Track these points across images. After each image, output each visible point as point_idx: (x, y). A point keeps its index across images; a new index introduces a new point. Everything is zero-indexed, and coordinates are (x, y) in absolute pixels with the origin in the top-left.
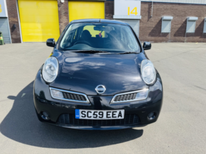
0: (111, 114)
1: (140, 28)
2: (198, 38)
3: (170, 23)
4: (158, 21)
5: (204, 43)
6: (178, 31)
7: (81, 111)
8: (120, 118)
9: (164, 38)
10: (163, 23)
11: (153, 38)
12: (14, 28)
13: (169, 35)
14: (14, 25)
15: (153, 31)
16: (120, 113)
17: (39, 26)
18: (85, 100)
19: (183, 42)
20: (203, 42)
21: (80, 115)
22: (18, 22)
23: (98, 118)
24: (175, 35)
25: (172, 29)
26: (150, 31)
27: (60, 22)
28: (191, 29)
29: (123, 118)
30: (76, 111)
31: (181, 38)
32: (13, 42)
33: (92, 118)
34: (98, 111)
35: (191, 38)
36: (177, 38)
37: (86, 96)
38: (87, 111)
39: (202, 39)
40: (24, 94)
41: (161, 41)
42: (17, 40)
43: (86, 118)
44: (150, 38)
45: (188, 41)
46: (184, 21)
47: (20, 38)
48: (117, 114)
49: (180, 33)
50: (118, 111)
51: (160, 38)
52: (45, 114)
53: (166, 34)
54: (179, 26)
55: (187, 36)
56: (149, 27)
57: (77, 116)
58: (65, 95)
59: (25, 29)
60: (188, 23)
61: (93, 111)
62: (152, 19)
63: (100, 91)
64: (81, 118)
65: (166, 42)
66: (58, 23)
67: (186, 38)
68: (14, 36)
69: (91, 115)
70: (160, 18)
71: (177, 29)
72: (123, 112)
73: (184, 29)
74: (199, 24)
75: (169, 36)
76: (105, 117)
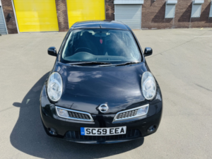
0: (114, 131)
1: (142, 13)
2: (203, 23)
3: (174, 7)
4: (161, 6)
5: (209, 29)
6: (182, 16)
7: (85, 128)
8: (122, 133)
9: (168, 24)
10: (167, 7)
11: (156, 24)
12: (10, 17)
13: (173, 20)
14: (9, 14)
15: (156, 16)
16: (122, 129)
17: (36, 14)
18: (90, 118)
19: (188, 27)
20: (209, 27)
21: (85, 132)
22: (13, 11)
23: (102, 135)
24: (179, 21)
25: (176, 14)
26: (153, 17)
27: (57, 10)
28: (196, 13)
29: (125, 133)
30: (81, 128)
31: (186, 23)
32: (9, 33)
33: (96, 135)
34: (102, 129)
35: (196, 23)
36: (181, 23)
37: (90, 115)
38: (91, 129)
39: (207, 24)
40: (28, 100)
41: (164, 28)
42: (13, 30)
43: (91, 134)
44: (153, 24)
45: (192, 27)
46: (189, 4)
47: (16, 28)
48: (119, 130)
49: (185, 19)
50: (120, 128)
51: (164, 24)
52: (52, 129)
53: (169, 20)
54: (184, 10)
55: (192, 21)
56: (152, 13)
57: (82, 133)
58: (70, 114)
59: (21, 18)
60: (193, 6)
61: (97, 129)
62: (155, 3)
63: (103, 110)
64: (86, 134)
65: (170, 27)
66: (55, 11)
67: (190, 24)
68: (10, 27)
69: (96, 132)
70: (164, 2)
71: (181, 14)
72: (125, 128)
73: (188, 14)
74: (205, 8)
75: (173, 22)
76: (108, 134)
